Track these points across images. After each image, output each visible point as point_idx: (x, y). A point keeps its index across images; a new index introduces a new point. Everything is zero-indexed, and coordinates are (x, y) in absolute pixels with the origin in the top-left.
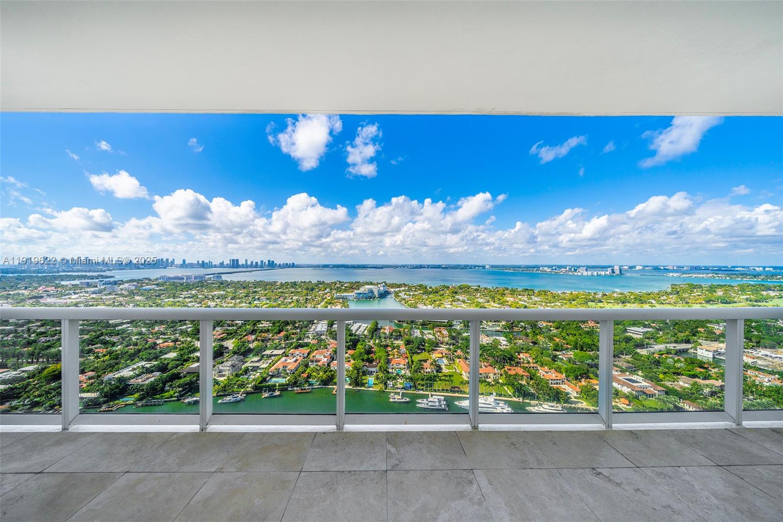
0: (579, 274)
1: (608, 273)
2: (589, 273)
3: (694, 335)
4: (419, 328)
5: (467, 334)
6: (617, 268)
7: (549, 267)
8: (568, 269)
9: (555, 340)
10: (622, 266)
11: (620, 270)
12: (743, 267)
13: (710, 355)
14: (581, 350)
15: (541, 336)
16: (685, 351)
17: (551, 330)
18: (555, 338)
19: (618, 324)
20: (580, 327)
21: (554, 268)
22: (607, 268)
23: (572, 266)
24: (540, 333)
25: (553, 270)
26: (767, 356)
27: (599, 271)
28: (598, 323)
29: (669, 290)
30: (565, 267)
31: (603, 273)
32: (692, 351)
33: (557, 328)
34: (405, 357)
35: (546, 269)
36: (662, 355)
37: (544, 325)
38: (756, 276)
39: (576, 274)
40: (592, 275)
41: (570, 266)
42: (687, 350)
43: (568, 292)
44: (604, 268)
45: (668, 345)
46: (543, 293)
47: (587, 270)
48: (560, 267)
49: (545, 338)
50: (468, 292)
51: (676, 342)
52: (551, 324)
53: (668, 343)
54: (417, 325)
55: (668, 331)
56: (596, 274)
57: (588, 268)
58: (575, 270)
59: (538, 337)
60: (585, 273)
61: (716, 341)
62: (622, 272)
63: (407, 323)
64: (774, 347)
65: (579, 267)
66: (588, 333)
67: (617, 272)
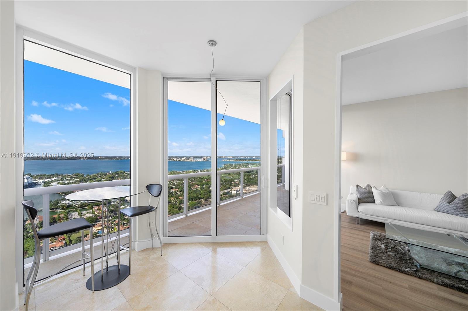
0: (190, 161)
1: (202, 160)
2: (195, 160)
3: (231, 185)
4: (77, 211)
5: (124, 206)
6: (205, 157)
7: (175, 157)
8: (185, 158)
9: (180, 198)
10: (207, 157)
11: (207, 158)
12: (243, 157)
13: (235, 192)
14: (192, 201)
15: (172, 198)
16: (228, 193)
17: (177, 193)
18: (180, 197)
19: (206, 185)
20: (191, 189)
21: (178, 158)
22: (202, 158)
23: (187, 157)
24: (172, 196)
25: (178, 159)
26: (249, 189)
27: (199, 159)
28: (199, 186)
29: (223, 167)
30: (183, 157)
31: (200, 160)
32: (230, 192)
33: (181, 192)
34: (61, 240)
35: (174, 158)
36: (222, 196)
37: (174, 191)
38: (246, 160)
39: (189, 161)
40: (196, 161)
41: (185, 157)
42: (229, 191)
43: (185, 171)
44: (200, 157)
45: (224, 191)
46: (173, 172)
47: (193, 159)
48: (181, 157)
49: (174, 198)
50: (123, 176)
51: (226, 189)
52: (177, 190)
53: (224, 190)
54: (74, 208)
55: (223, 185)
56: (197, 161)
57: (194, 158)
58: (188, 159)
59: (171, 198)
60: (193, 161)
61: (237, 186)
62: (208, 159)
63: (62, 209)
64: (250, 186)
65: (190, 157)
66: (195, 191)
67: (206, 160)
